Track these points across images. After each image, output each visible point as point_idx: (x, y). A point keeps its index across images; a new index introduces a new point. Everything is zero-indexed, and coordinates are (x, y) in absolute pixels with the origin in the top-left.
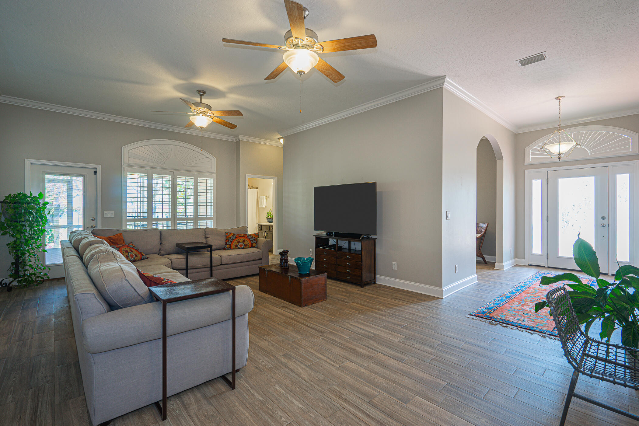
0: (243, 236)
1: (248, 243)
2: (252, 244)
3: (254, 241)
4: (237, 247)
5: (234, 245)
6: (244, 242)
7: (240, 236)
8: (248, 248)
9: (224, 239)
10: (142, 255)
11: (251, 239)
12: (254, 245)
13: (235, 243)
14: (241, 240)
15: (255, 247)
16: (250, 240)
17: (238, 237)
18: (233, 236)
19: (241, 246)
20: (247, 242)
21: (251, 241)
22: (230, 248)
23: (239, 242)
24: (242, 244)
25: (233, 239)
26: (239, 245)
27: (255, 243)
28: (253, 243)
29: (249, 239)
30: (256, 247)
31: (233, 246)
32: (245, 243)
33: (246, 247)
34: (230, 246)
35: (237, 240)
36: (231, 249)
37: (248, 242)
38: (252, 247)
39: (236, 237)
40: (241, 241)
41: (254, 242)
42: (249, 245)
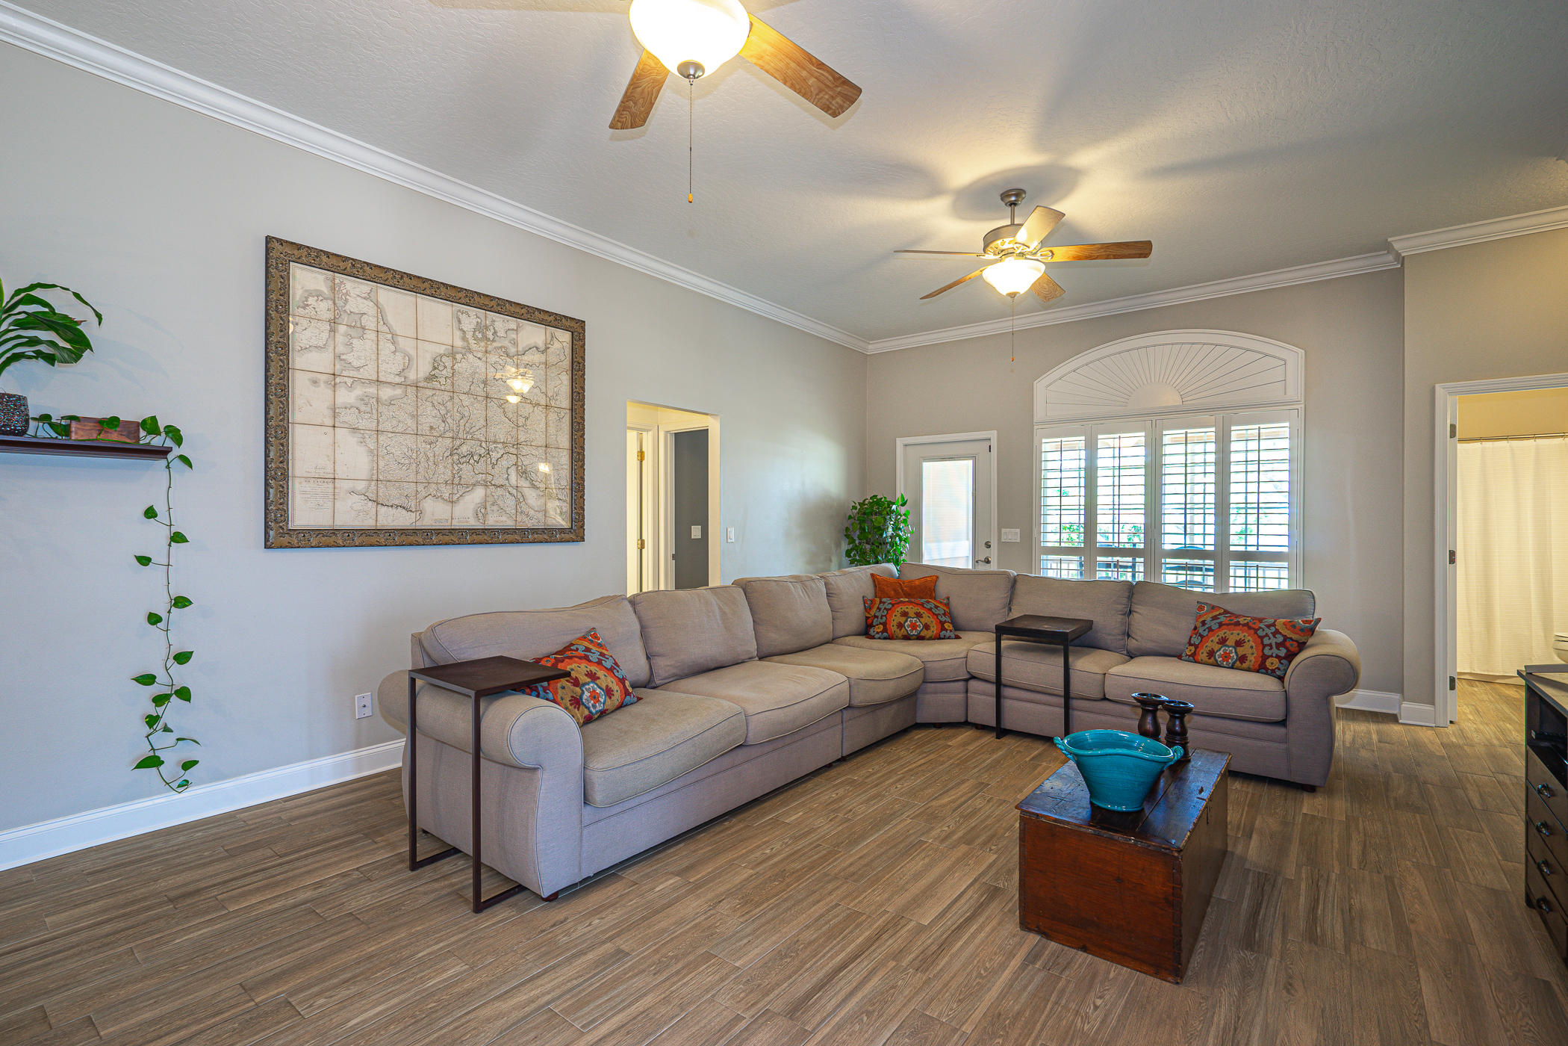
0: (1247, 625)
1: (1250, 651)
2: (1265, 658)
3: (1278, 648)
4: (1211, 661)
5: (1208, 649)
6: (1239, 644)
7: (1238, 624)
8: (1249, 670)
9: (1186, 625)
10: (943, 629)
11: (1266, 641)
12: (1272, 663)
13: (1212, 643)
14: (1233, 638)
15: (1272, 673)
16: (1262, 642)
17: (1228, 625)
18: (1215, 618)
19: (1226, 656)
20: (1250, 649)
21: (1264, 646)
22: (1194, 659)
23: (1223, 642)
24: (1231, 652)
25: (1210, 629)
26: (1221, 652)
27: (1277, 657)
28: (1269, 657)
29: (1262, 638)
30: (1278, 673)
31: (1203, 655)
32: (1241, 651)
33: (1240, 663)
34: (1196, 649)
35: (1221, 634)
36: (1196, 662)
37: (1252, 647)
38: (1261, 668)
39: (1221, 625)
40: (1231, 642)
41: (1275, 651)
42: (1252, 660)
